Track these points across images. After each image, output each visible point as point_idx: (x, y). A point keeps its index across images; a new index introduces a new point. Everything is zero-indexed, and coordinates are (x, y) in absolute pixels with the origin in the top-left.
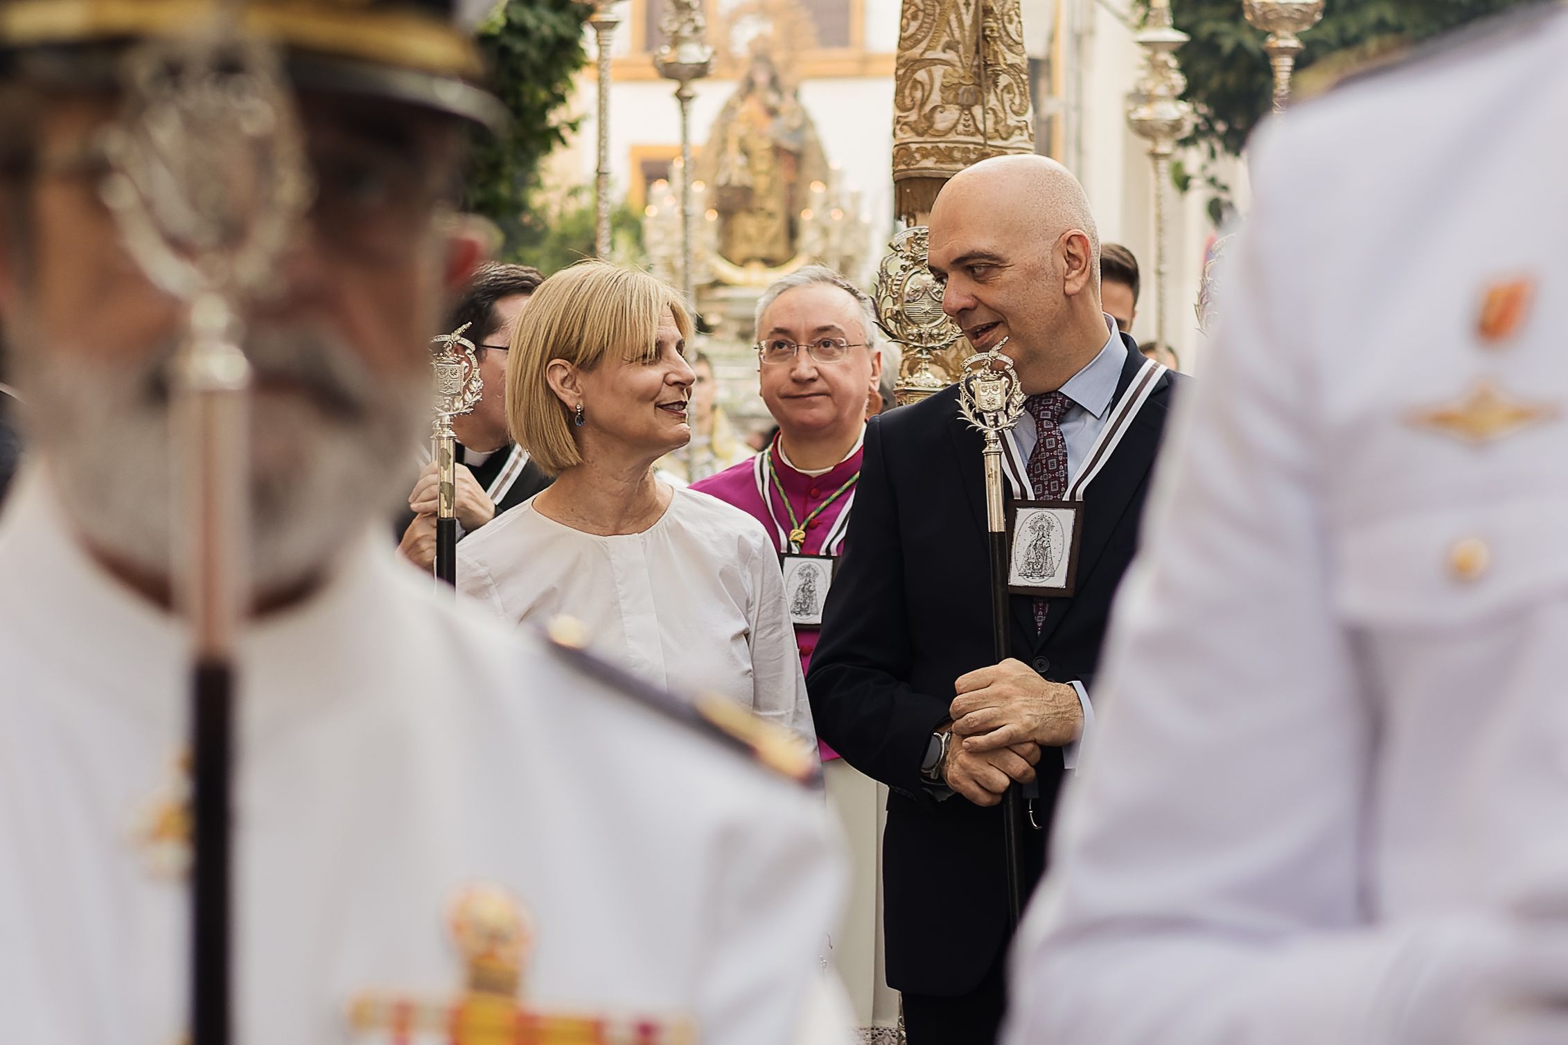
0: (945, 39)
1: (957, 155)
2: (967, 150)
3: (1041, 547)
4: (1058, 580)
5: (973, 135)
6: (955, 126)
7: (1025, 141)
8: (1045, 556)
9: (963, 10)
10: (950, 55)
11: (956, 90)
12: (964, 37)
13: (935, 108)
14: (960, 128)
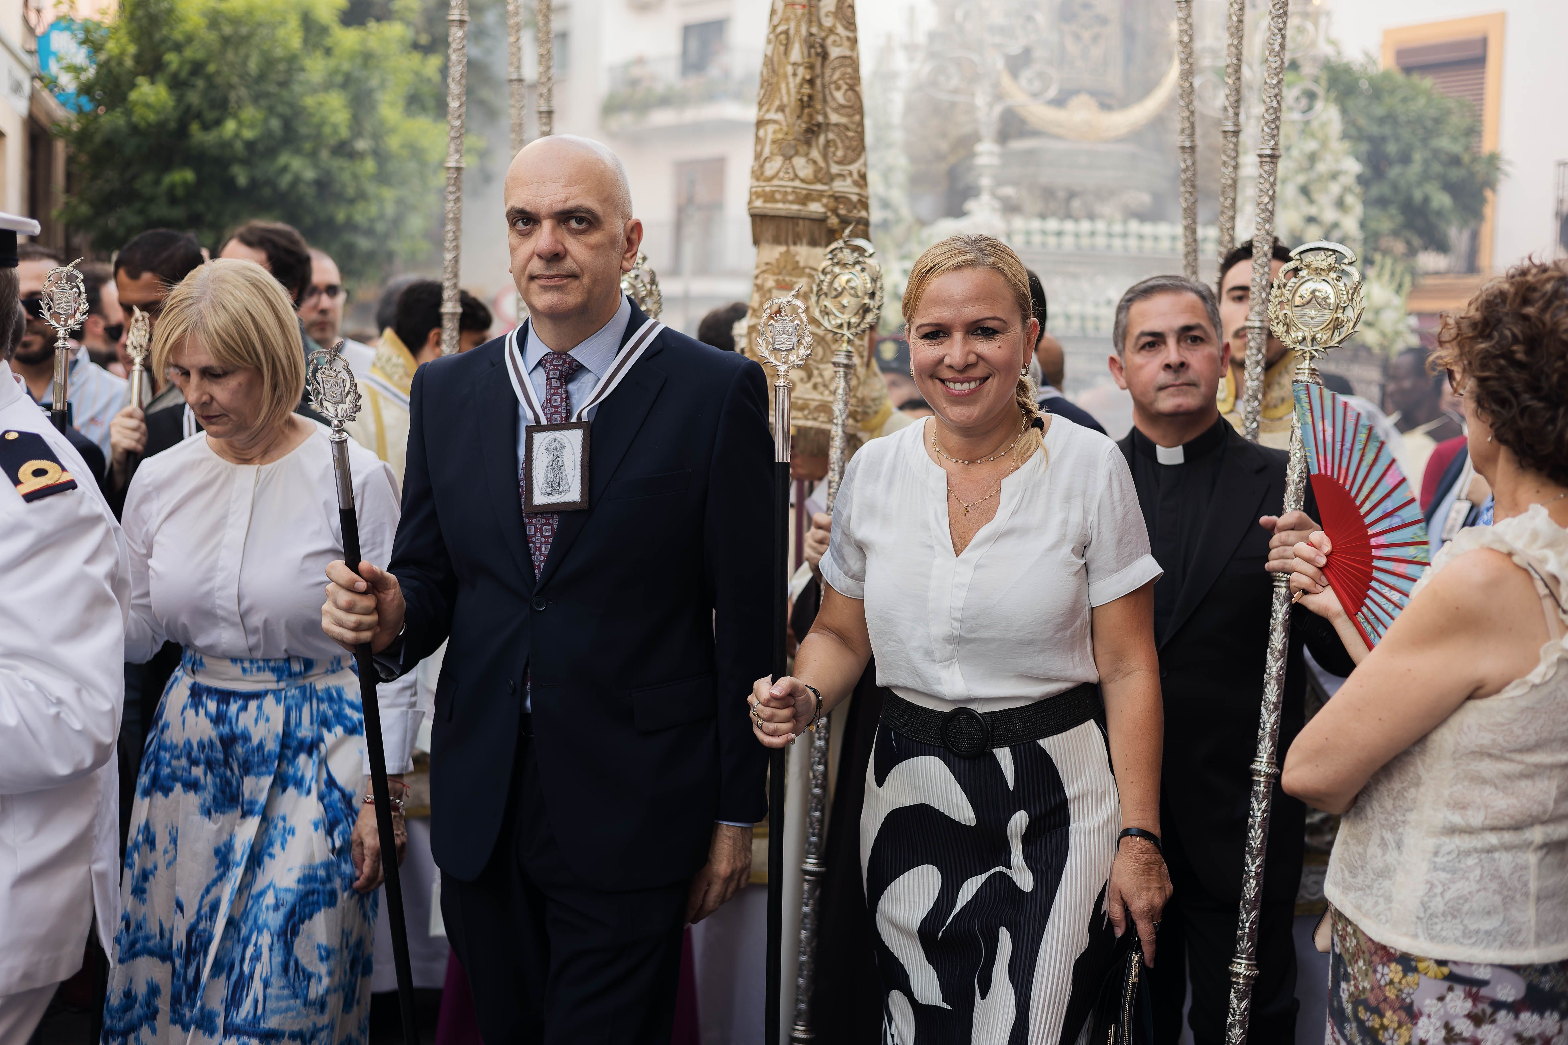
0: (777, 103)
1: (778, 196)
2: (786, 193)
3: (556, 466)
4: (573, 493)
5: (793, 180)
6: (778, 173)
7: (848, 186)
8: (560, 474)
9: (791, 79)
10: (779, 116)
11: (780, 144)
12: (789, 101)
13: (767, 158)
14: (781, 174)
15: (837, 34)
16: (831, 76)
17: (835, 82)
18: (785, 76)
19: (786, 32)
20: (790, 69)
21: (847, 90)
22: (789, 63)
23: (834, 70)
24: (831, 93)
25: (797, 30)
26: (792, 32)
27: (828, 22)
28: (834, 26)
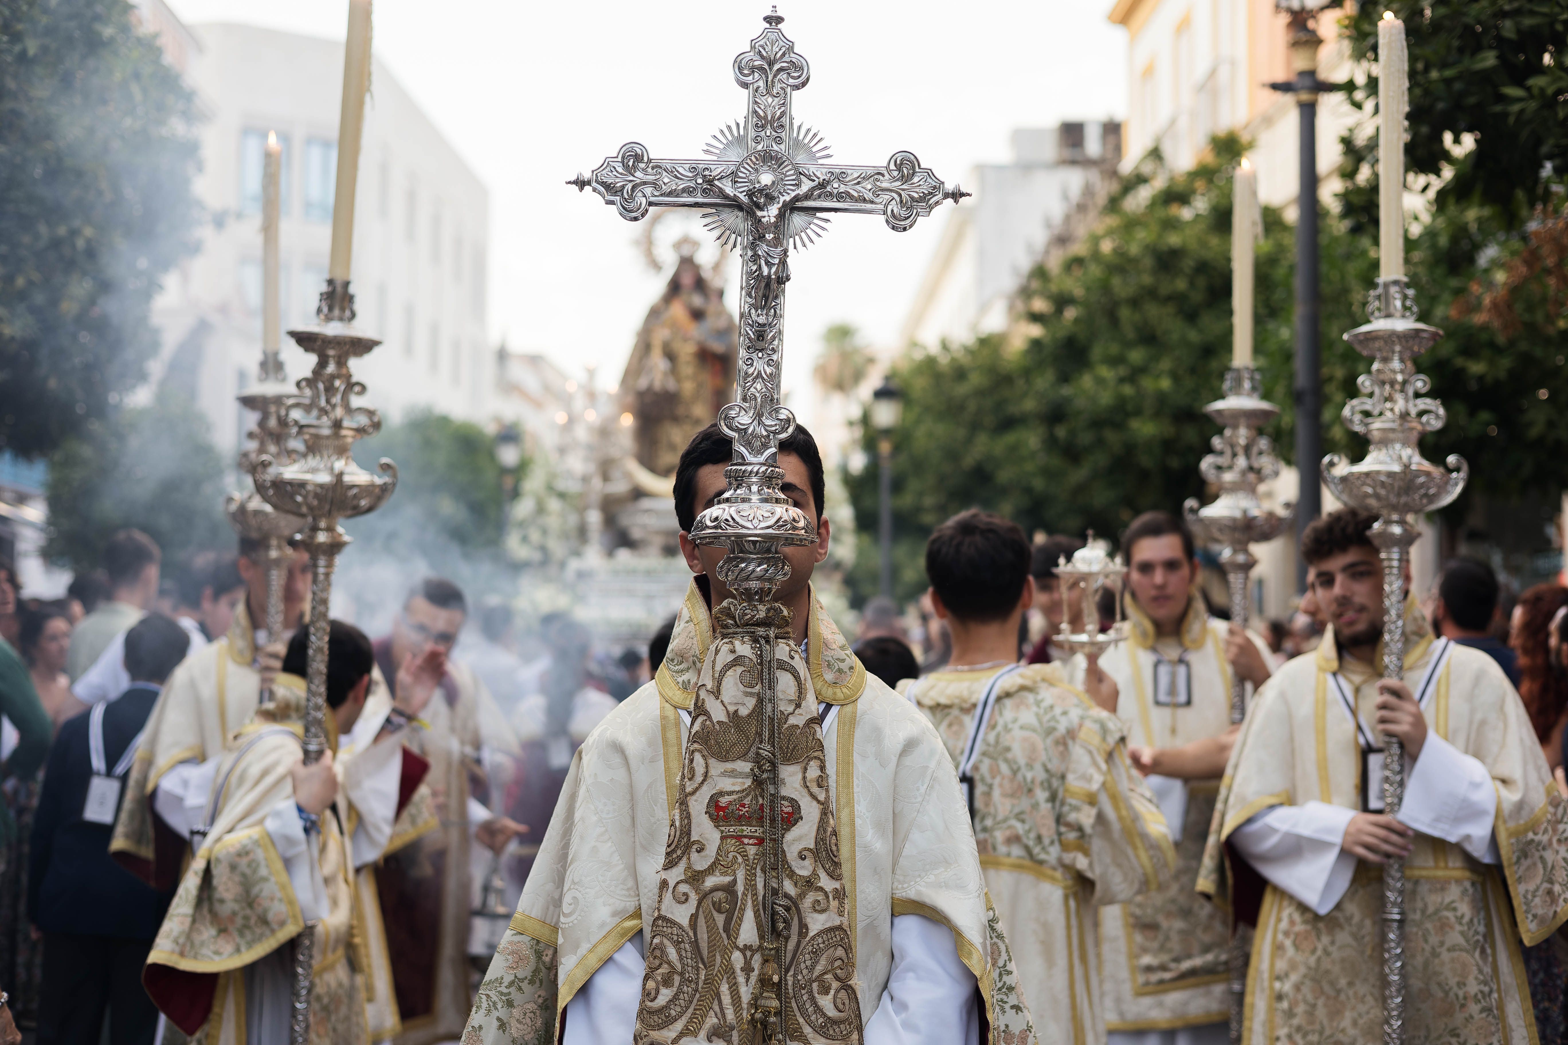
15: (821, 889)
16: (811, 969)
17: (819, 979)
18: (730, 972)
19: (729, 889)
20: (737, 958)
21: (837, 991)
22: (738, 948)
23: (816, 954)
24: (813, 999)
25: (750, 885)
26: (740, 888)
27: (804, 869)
28: (814, 873)
